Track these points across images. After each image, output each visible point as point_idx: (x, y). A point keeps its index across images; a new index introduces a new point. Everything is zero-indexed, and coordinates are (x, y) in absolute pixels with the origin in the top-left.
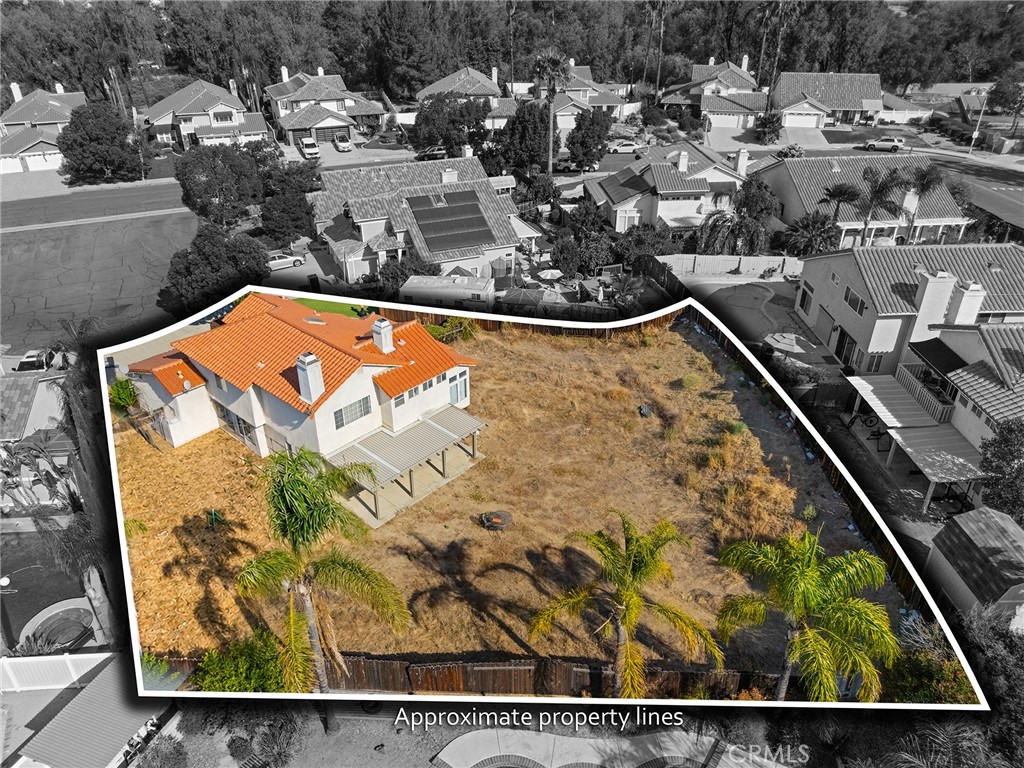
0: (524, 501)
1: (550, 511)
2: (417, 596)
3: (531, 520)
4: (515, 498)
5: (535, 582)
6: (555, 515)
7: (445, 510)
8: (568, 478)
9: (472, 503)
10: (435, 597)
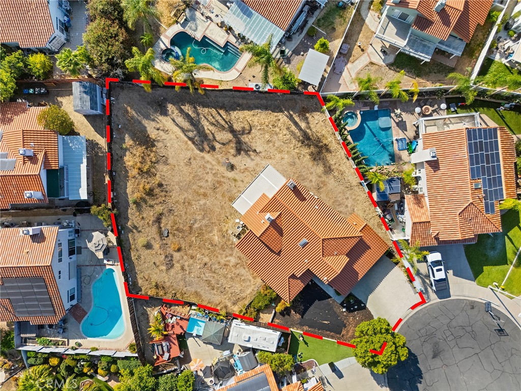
0: (218, 177)
1: (210, 172)
2: (249, 133)
3: (216, 167)
4: (222, 180)
5: (214, 137)
6: (208, 170)
7: (246, 173)
8: (202, 191)
9: (237, 177)
10: (243, 132)
